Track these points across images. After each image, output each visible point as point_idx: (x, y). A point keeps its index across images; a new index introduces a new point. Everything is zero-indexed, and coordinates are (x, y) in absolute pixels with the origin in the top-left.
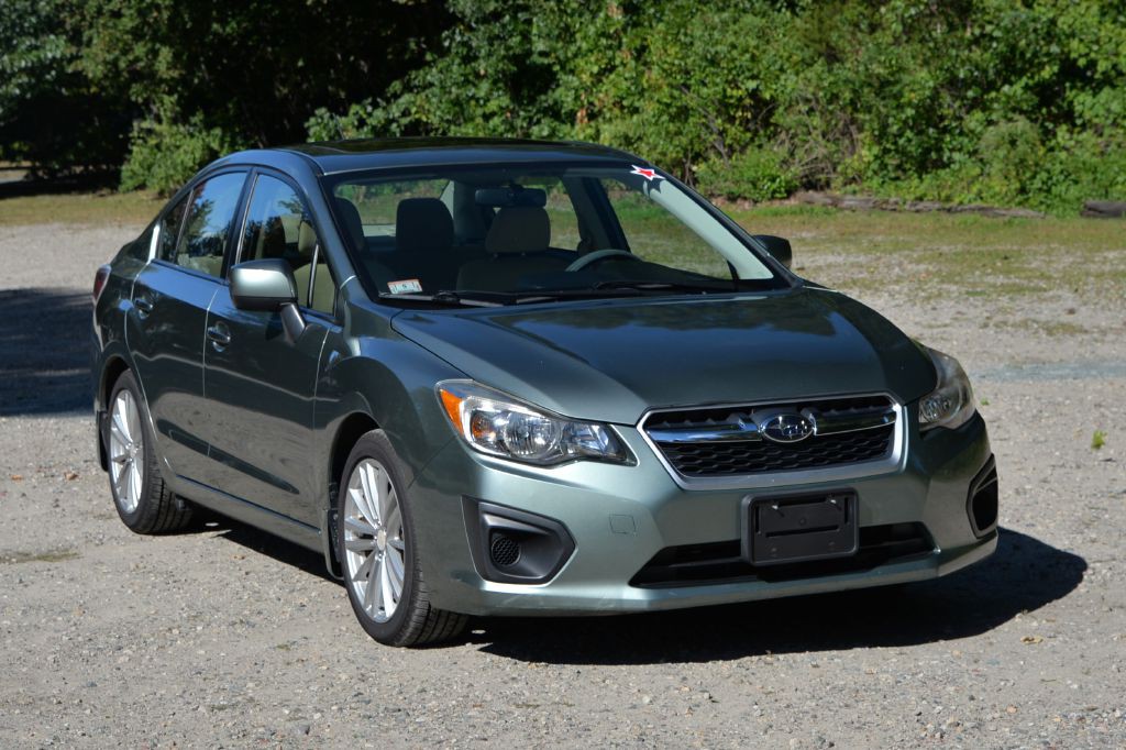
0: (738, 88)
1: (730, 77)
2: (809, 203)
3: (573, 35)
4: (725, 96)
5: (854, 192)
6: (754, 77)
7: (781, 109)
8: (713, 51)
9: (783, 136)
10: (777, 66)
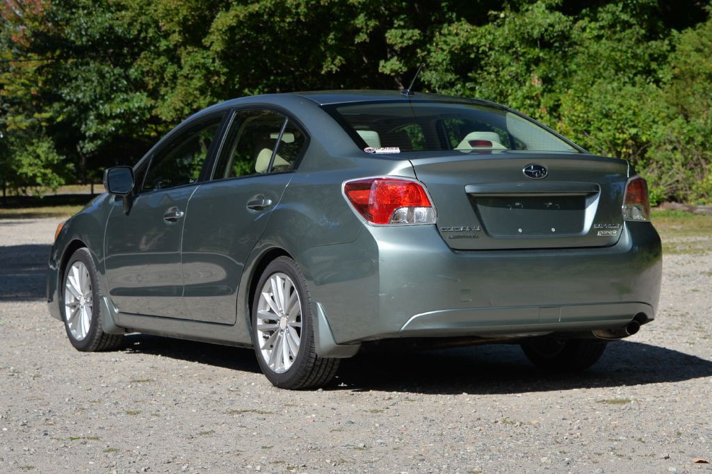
0: (624, 133)
1: (619, 125)
2: (673, 210)
3: (507, 96)
4: (615, 138)
5: (704, 203)
6: (635, 126)
7: (653, 148)
8: (607, 108)
9: (654, 165)
10: (651, 119)
